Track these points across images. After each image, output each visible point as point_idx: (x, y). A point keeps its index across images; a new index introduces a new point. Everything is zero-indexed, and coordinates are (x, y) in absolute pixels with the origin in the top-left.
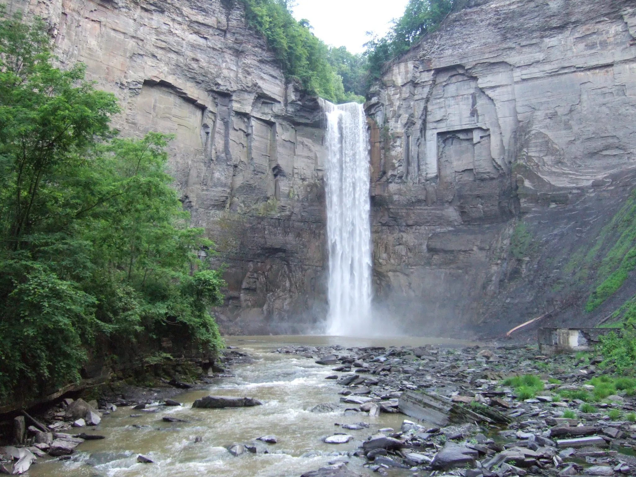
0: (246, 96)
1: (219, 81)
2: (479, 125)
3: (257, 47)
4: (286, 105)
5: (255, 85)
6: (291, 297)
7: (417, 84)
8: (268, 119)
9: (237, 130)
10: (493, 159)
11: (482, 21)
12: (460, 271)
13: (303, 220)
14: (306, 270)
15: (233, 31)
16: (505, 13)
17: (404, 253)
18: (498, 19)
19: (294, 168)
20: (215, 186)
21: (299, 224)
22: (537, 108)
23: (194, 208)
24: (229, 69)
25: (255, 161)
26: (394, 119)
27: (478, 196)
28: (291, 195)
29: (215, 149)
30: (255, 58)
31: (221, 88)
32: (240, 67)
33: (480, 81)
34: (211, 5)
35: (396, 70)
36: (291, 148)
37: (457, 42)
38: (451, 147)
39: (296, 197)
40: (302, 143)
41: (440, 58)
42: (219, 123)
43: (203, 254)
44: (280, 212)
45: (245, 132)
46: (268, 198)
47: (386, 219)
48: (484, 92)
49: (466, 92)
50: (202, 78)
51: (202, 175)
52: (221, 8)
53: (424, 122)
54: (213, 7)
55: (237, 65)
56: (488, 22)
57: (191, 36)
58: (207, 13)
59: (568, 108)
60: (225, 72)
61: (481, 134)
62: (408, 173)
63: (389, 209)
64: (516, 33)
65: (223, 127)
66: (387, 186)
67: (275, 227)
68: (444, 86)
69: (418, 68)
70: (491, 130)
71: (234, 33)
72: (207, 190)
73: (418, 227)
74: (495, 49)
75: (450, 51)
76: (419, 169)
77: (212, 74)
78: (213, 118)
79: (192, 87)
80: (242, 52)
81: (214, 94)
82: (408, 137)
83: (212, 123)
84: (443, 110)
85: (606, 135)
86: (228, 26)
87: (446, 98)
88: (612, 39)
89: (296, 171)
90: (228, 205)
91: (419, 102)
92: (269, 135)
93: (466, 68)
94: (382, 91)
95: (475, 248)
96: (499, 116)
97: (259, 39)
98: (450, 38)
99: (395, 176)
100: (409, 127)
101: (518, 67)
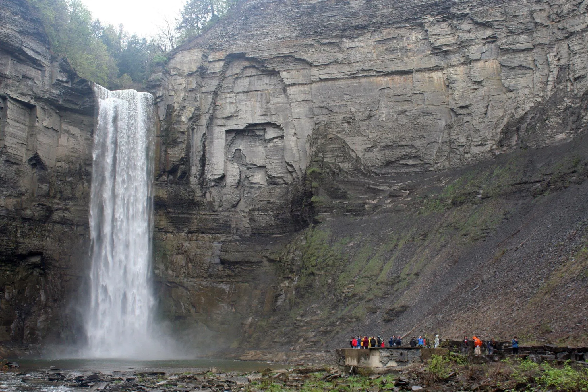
7: (206, 74)
8: (27, 101)
10: (287, 163)
14: (66, 281)
17: (183, 263)
18: (296, 13)
19: (57, 161)
22: (335, 111)
25: (8, 149)
26: (177, 112)
28: (52, 192)
30: (14, 27)
35: (182, 57)
36: (53, 137)
41: (232, 48)
44: (37, 211)
47: (164, 224)
49: (259, 88)
53: (212, 118)
59: (367, 114)
61: (274, 134)
64: (316, 30)
68: (235, 80)
69: (206, 57)
70: (285, 131)
73: (201, 235)
74: (293, 44)
76: (204, 170)
82: (193, 133)
84: (233, 105)
85: (404, 144)
87: (237, 93)
88: (412, 46)
89: (59, 164)
91: (206, 94)
92: (28, 119)
95: (264, 260)
96: (294, 117)
100: (194, 122)
101: (316, 66)
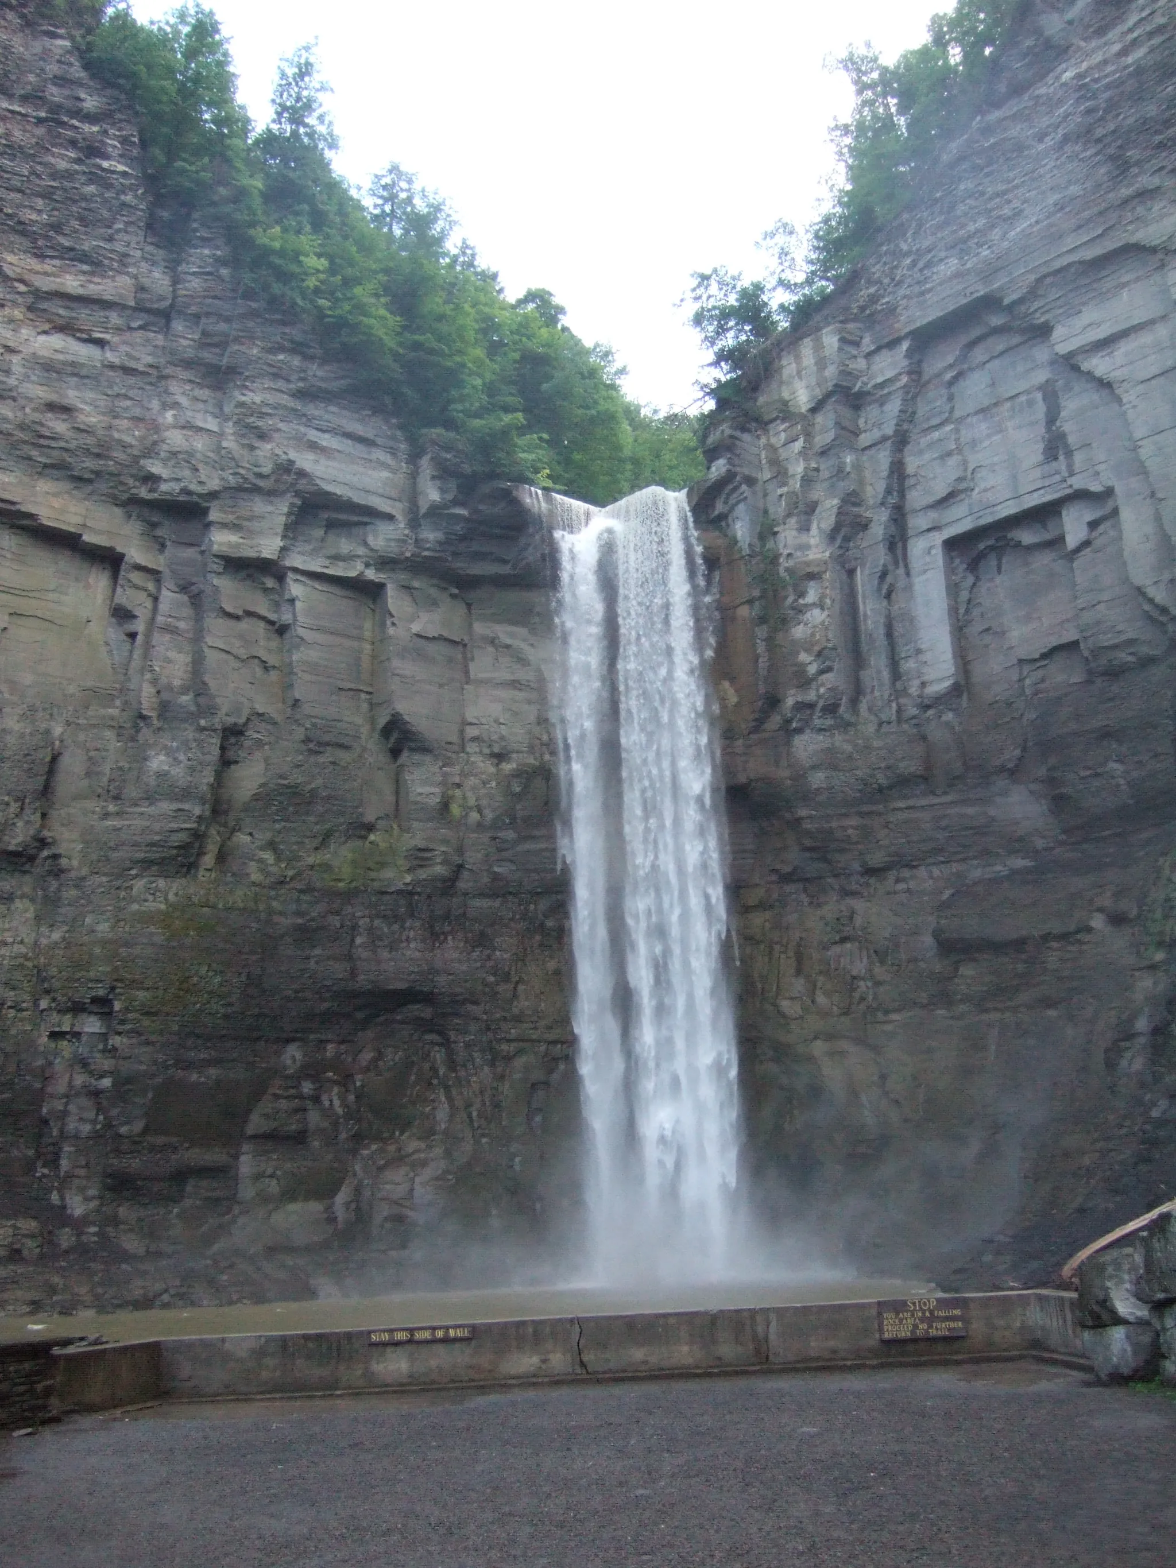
0: (259, 506)
1: (155, 468)
2: (1078, 483)
3: (281, 349)
4: (414, 523)
5: (287, 467)
6: (448, 1153)
7: (861, 395)
8: (353, 574)
9: (238, 618)
10: (1140, 591)
11: (1041, 137)
12: (1052, 1013)
13: (498, 889)
14: (508, 1058)
15: (193, 309)
16: (1108, 87)
17: (859, 967)
18: (1089, 111)
19: (465, 723)
20: (150, 798)
21: (485, 903)
23: (73, 874)
24: (188, 426)
25: (307, 709)
26: (793, 521)
27: (1106, 734)
28: (455, 810)
29: (154, 682)
30: (281, 384)
31: (164, 487)
32: (227, 419)
33: (1058, 332)
34: (110, 239)
35: (788, 366)
36: (450, 660)
37: (971, 227)
38: (998, 580)
39: (474, 816)
40: (492, 641)
41: (922, 294)
42: (168, 597)
43: (92, 1025)
44: (411, 870)
45: (272, 623)
46: (370, 828)
47: (793, 857)
48: (1076, 368)
49: (1022, 385)
50: (90, 463)
51: (107, 768)
52: (149, 248)
53: (899, 516)
54: (119, 247)
55: (221, 415)
56: (1061, 132)
57: (42, 338)
58: (97, 264)
60: (176, 439)
61: (1090, 515)
62: (858, 691)
63: (799, 820)
64: (1158, 138)
65: (187, 612)
66: (788, 743)
67: (396, 918)
68: (951, 383)
69: (857, 344)
70: (1118, 490)
71: (197, 317)
72: (118, 814)
73: (906, 873)
74: (1096, 210)
75: (954, 261)
76: (896, 674)
77: (125, 446)
78: (151, 586)
79: (55, 495)
80: (232, 371)
81: (146, 512)
82: (851, 573)
83: (149, 604)
84: (952, 461)
86: (175, 297)
87: (962, 419)
89: (471, 732)
90: (208, 860)
91: (873, 451)
92: (368, 625)
93: (1006, 301)
94: (746, 437)
95: (1098, 922)
96: (1138, 434)
97: (284, 323)
98: (947, 222)
99: (811, 706)
100: (847, 539)
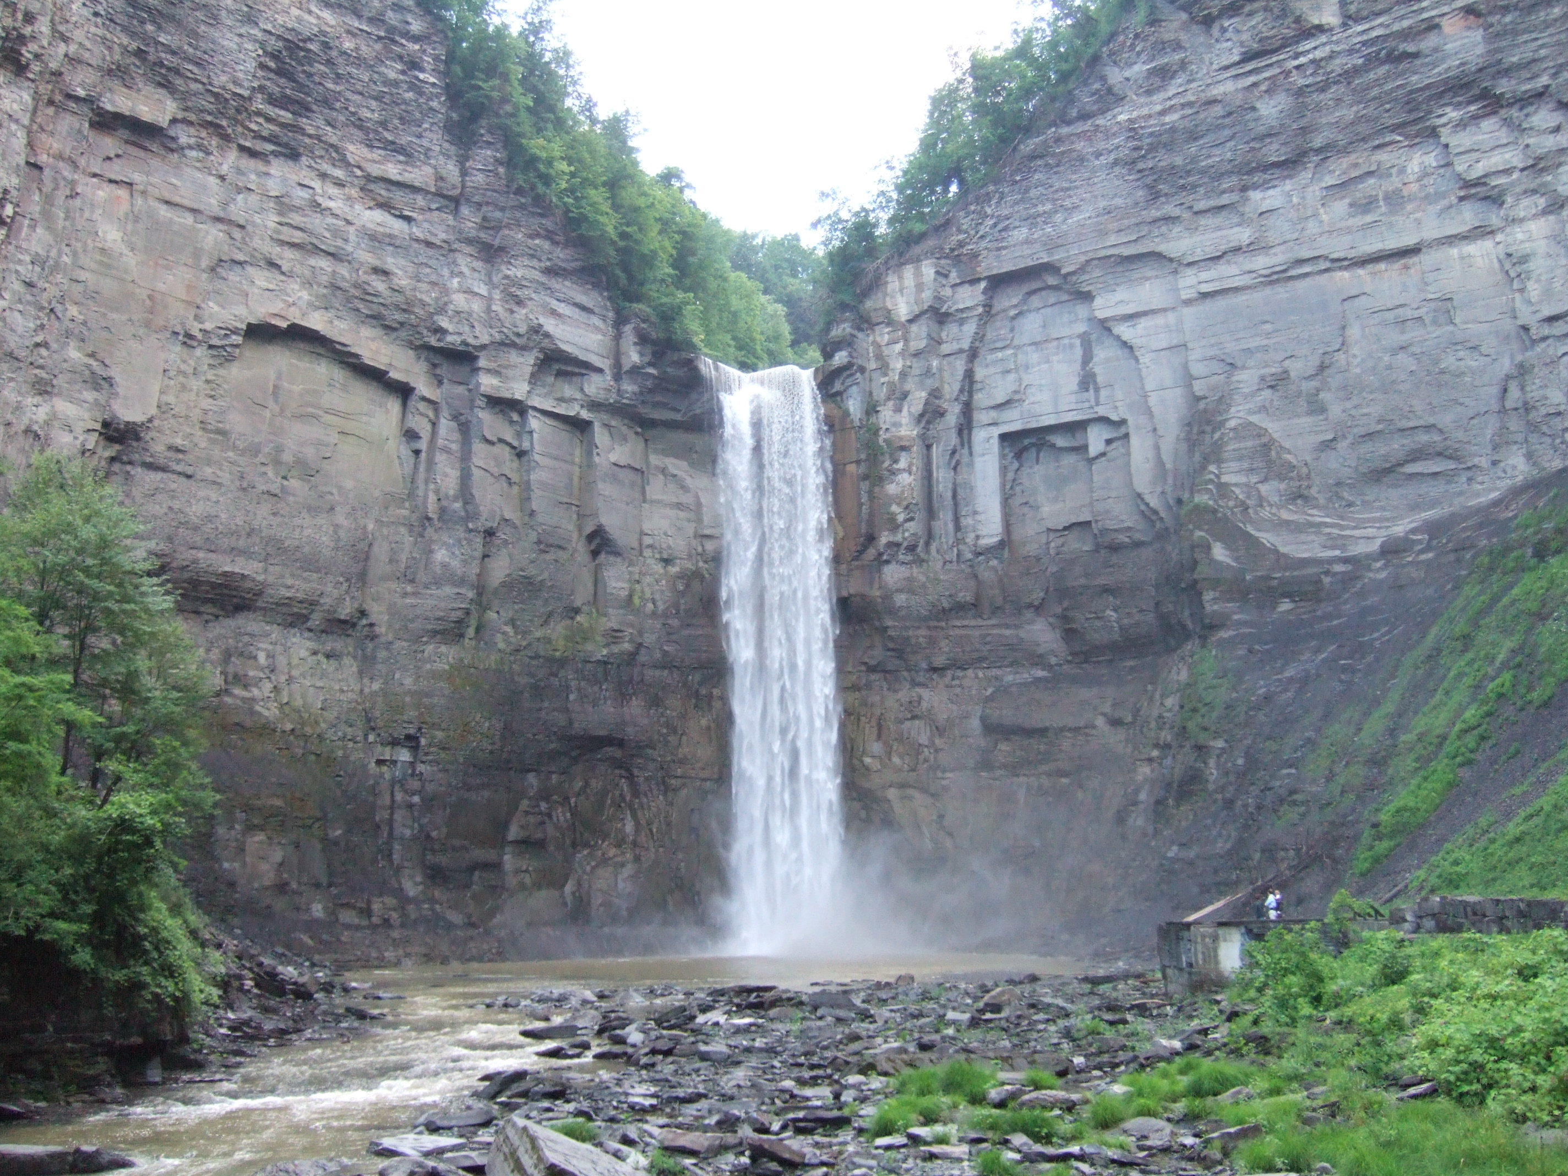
0: (514, 357)
1: (444, 323)
2: (1101, 411)
3: (538, 235)
4: (617, 377)
5: (536, 330)
6: (637, 859)
7: (947, 314)
8: (572, 413)
9: (491, 443)
10: (1139, 496)
11: (1098, 155)
12: (1065, 781)
13: (667, 664)
14: (675, 790)
15: (477, 199)
16: (1151, 134)
17: (924, 739)
18: (1136, 149)
19: (643, 534)
20: (437, 583)
21: (657, 673)
22: (1239, 364)
23: (383, 639)
24: (469, 292)
25: (540, 518)
26: (891, 403)
27: (1106, 590)
28: (636, 601)
29: (437, 492)
30: (535, 263)
31: (450, 338)
32: (495, 287)
33: (1098, 302)
34: (420, 136)
35: (892, 282)
36: (633, 484)
37: (1040, 209)
38: (1036, 468)
39: (650, 606)
40: (663, 471)
41: (999, 249)
42: (446, 425)
43: (404, 755)
44: (607, 645)
45: (514, 448)
46: (577, 611)
47: (877, 654)
48: (1109, 330)
49: (1066, 332)
50: (398, 316)
51: (404, 557)
52: (446, 145)
53: (968, 410)
54: (425, 142)
55: (489, 282)
56: (1112, 157)
57: (368, 212)
58: (409, 155)
59: (1315, 361)
60: (459, 301)
61: (1108, 433)
62: (930, 536)
63: (885, 629)
64: (1182, 182)
65: (457, 436)
66: (879, 571)
67: (597, 682)
68: (1014, 318)
69: (946, 276)
70: (1130, 422)
71: (479, 205)
72: (415, 594)
73: (960, 673)
74: (1133, 220)
75: (1025, 230)
76: (958, 528)
77: (424, 304)
78: (431, 414)
79: (373, 340)
80: (502, 249)
81: (431, 355)
82: (929, 447)
83: (429, 427)
84: (1012, 377)
85: (1411, 424)
86: (463, 187)
87: (1018, 347)
88: (1414, 187)
89: (647, 541)
90: (471, 632)
91: (951, 358)
92: (577, 452)
93: (1063, 271)
94: (860, 335)
95: (1100, 722)
96: (1148, 388)
97: (542, 215)
98: (1022, 200)
99: (898, 545)
100: (928, 422)
101: (1190, 264)
